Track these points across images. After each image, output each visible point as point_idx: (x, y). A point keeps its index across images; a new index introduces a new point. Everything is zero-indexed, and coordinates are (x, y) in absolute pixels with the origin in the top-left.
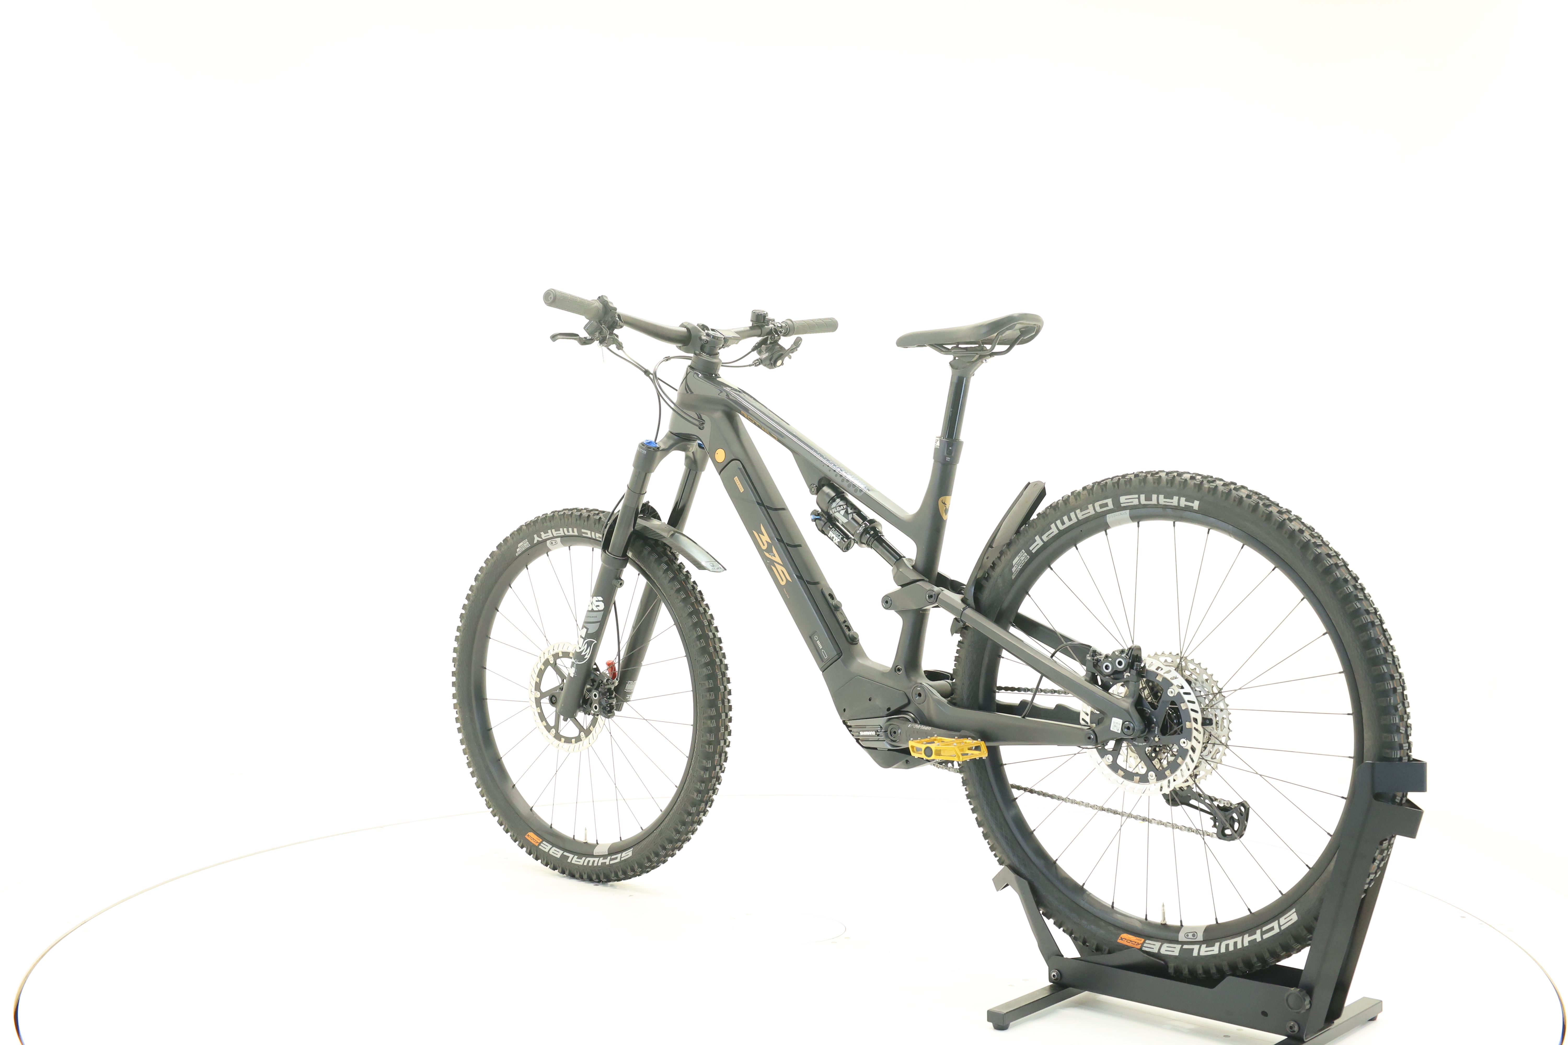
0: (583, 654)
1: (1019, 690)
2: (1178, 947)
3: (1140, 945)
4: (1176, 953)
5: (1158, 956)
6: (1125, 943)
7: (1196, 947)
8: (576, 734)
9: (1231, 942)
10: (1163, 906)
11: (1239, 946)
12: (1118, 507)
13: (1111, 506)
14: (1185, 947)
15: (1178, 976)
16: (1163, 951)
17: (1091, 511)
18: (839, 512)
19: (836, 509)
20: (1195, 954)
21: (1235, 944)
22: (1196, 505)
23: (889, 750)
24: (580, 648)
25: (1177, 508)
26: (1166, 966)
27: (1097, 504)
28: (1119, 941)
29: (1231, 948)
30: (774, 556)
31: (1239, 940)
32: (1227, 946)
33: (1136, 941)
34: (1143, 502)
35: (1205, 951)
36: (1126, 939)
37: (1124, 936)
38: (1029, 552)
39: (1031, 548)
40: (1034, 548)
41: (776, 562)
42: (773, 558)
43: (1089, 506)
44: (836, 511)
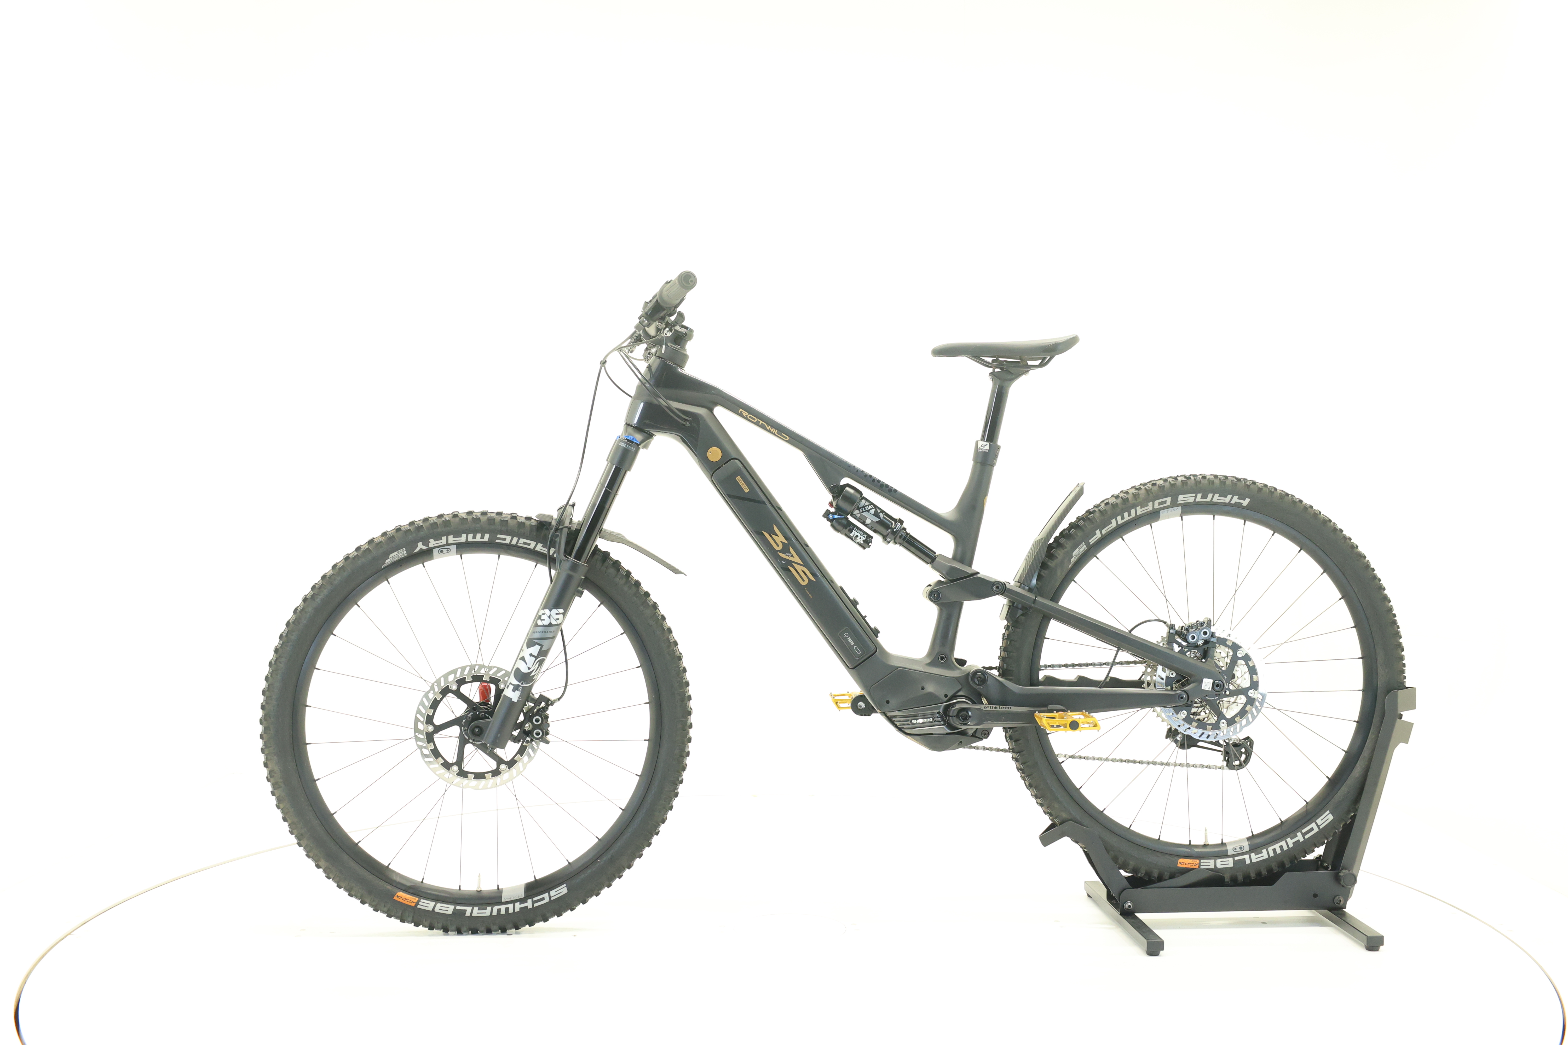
0: (532, 674)
1: (1073, 665)
2: (1231, 860)
3: (1198, 865)
4: (1231, 865)
5: (1216, 870)
6: (1184, 866)
7: (1246, 857)
8: (494, 767)
9: (1277, 846)
10: (1206, 830)
11: (1285, 848)
12: (1174, 504)
13: (1168, 503)
14: (1236, 858)
15: (1234, 882)
16: (1219, 866)
17: (1150, 508)
18: (868, 511)
19: (865, 509)
20: (1248, 862)
21: (1281, 847)
22: (1245, 502)
23: (947, 734)
24: (529, 668)
25: (1229, 504)
26: (1222, 878)
27: (1157, 502)
28: (1178, 865)
29: (1278, 851)
30: (792, 556)
31: (1283, 843)
32: (1274, 850)
33: (1193, 862)
34: (1199, 499)
35: (1255, 858)
36: (1184, 863)
37: (1181, 860)
38: (1088, 544)
39: (1090, 541)
40: (1092, 541)
41: (795, 563)
42: (791, 559)
43: (1149, 503)
44: (864, 510)
